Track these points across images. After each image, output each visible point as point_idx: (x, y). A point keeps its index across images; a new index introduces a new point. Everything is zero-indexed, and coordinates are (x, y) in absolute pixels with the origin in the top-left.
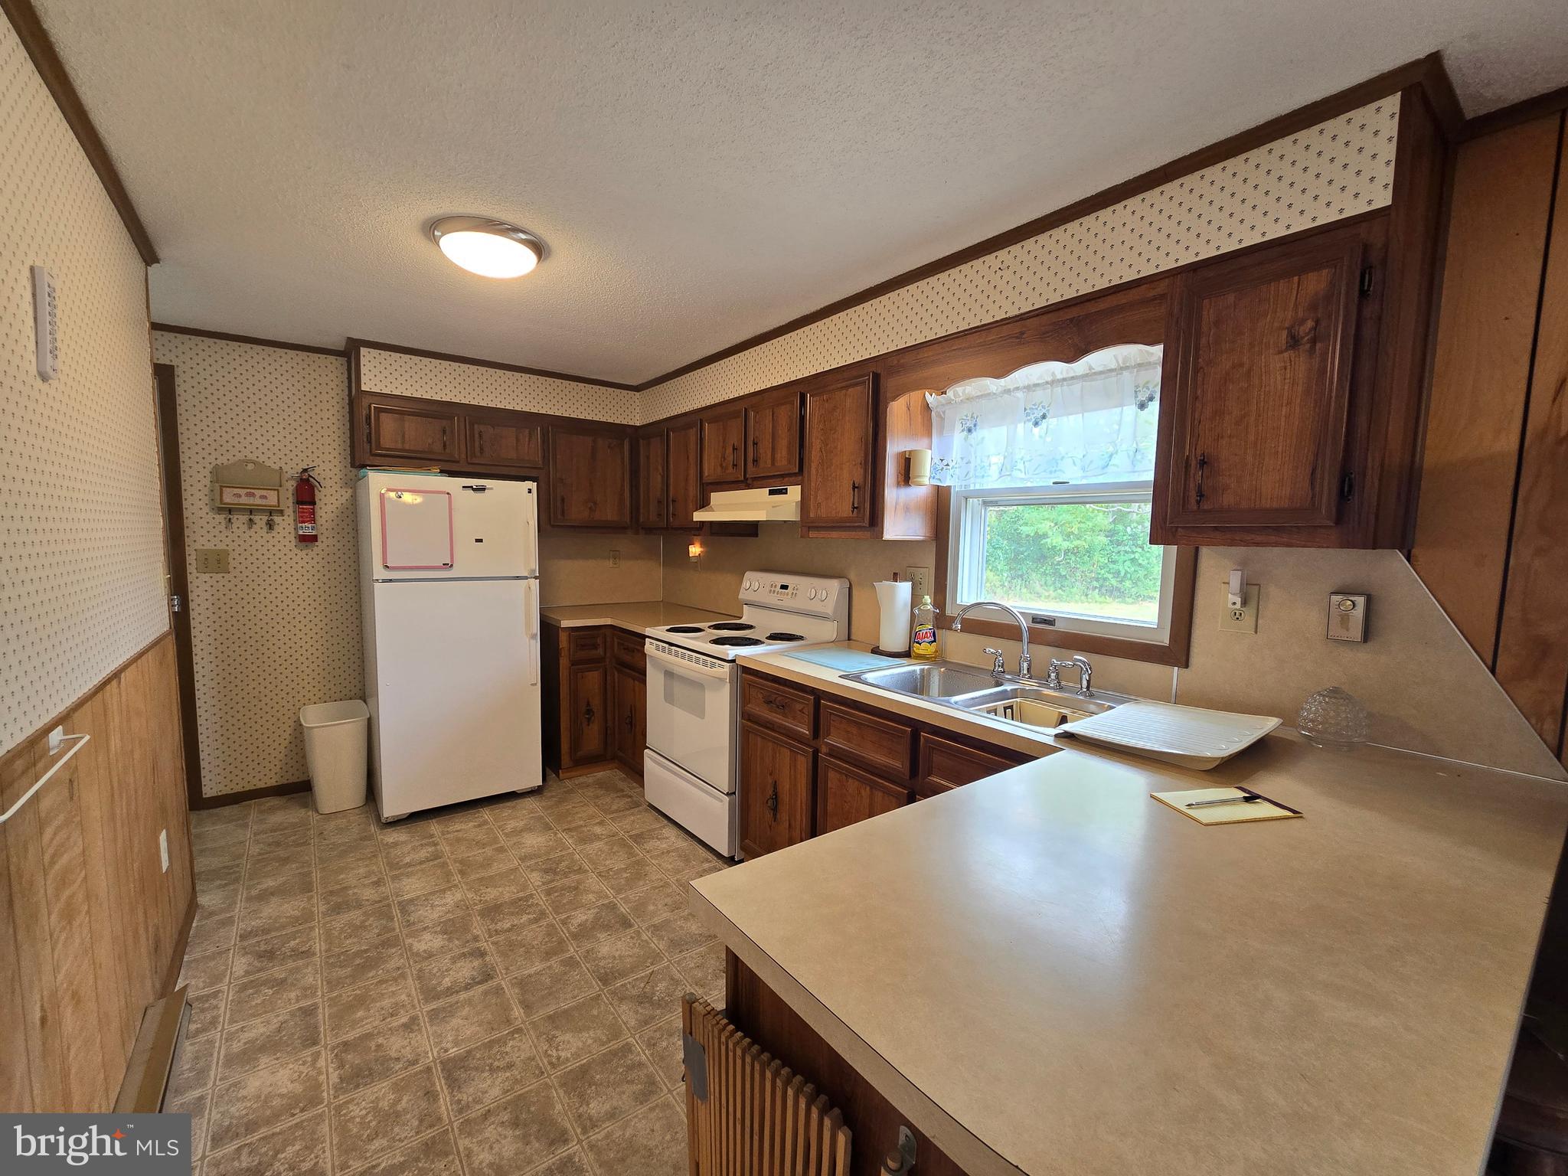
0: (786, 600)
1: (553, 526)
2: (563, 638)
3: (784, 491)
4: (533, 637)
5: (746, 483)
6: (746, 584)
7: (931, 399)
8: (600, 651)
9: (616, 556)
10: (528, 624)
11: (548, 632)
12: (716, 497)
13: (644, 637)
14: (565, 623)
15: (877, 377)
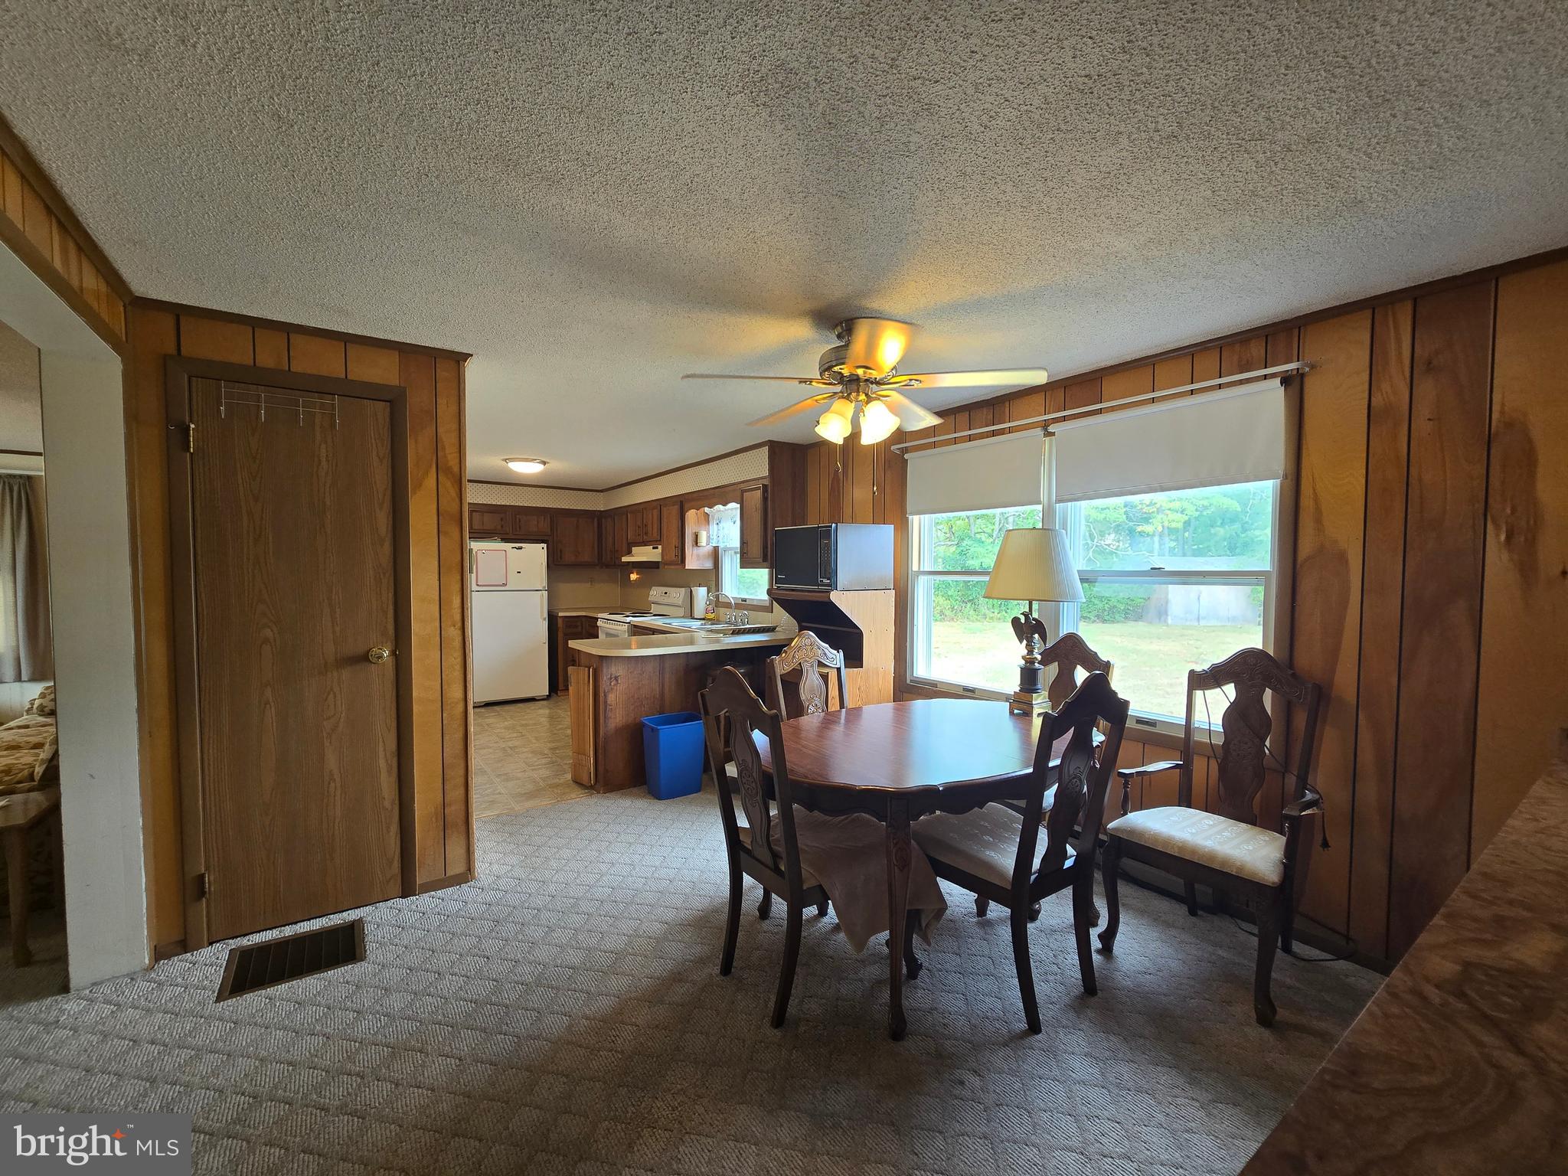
0: (666, 600)
1: (556, 565)
2: (560, 621)
3: (657, 548)
4: (545, 619)
5: (644, 544)
6: (651, 593)
7: (707, 510)
8: (579, 629)
9: (592, 581)
10: (542, 612)
11: (552, 618)
12: (635, 550)
13: (597, 619)
14: (561, 614)
15: (681, 502)
